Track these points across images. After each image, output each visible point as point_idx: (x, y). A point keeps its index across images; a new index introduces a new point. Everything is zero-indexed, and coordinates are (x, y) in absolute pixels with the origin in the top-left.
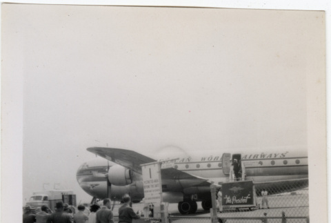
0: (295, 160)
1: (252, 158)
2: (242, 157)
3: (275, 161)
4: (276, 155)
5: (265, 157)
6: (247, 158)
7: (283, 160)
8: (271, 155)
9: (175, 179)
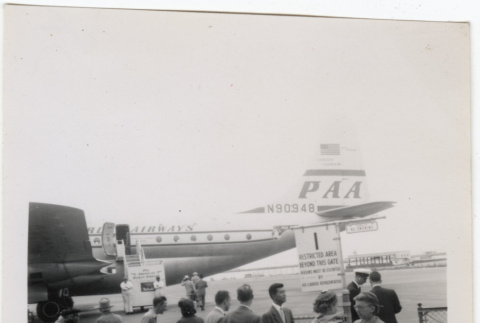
0: (206, 235)
1: (146, 231)
2: (131, 229)
3: (180, 236)
4: (179, 228)
5: (165, 231)
6: (139, 231)
7: (191, 235)
8: (173, 227)
9: (57, 262)
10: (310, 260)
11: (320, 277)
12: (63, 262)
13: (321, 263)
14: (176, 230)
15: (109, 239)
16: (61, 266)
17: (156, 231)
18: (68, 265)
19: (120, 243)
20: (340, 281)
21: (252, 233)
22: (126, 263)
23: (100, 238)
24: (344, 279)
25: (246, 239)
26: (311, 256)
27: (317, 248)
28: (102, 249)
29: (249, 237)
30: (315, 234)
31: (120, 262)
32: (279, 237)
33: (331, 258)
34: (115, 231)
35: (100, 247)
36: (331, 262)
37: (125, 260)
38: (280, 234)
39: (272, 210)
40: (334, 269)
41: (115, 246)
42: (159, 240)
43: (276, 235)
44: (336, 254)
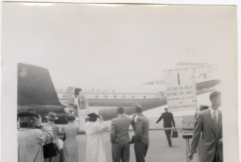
0: (122, 95)
1: (90, 92)
3: (108, 95)
5: (100, 92)
6: (87, 92)
7: (114, 95)
8: (104, 91)
9: (41, 104)
10: (175, 92)
11: (180, 103)
12: (44, 104)
13: (181, 93)
14: (106, 92)
15: (70, 95)
16: (43, 106)
17: (96, 92)
18: (47, 106)
19: (76, 97)
20: (193, 106)
21: (146, 95)
22: (78, 107)
23: (66, 94)
24: (196, 104)
25: (143, 98)
26: (175, 89)
27: (179, 84)
28: (67, 101)
29: (145, 97)
30: (178, 75)
31: (76, 107)
32: (161, 98)
33: (188, 90)
34: (74, 91)
35: (66, 99)
36: (189, 93)
37: (78, 106)
38: (162, 96)
39: (158, 83)
40: (190, 98)
41: (73, 99)
42: (97, 97)
43: (160, 97)
44: (191, 87)
